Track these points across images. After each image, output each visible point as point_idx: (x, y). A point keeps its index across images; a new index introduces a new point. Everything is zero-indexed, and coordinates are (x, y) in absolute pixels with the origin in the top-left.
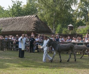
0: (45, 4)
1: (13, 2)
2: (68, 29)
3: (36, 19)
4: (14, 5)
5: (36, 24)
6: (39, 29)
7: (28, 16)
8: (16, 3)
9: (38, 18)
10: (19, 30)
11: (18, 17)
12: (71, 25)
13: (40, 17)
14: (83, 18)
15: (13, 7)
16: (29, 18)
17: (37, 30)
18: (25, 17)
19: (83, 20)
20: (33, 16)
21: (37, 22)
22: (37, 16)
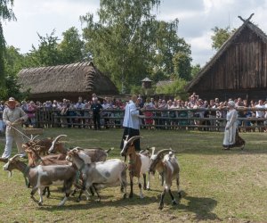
0: (108, 42)
1: (41, 38)
2: (143, 87)
3: (90, 69)
4: (43, 43)
5: (93, 79)
6: (98, 87)
7: (76, 65)
8: (47, 41)
9: (95, 68)
10: (62, 90)
11: (57, 67)
12: (147, 79)
13: (98, 66)
14: (164, 66)
15: (41, 48)
16: (78, 68)
17: (95, 89)
18: (71, 65)
19: (165, 70)
20: (85, 64)
21: (93, 74)
22: (92, 64)
